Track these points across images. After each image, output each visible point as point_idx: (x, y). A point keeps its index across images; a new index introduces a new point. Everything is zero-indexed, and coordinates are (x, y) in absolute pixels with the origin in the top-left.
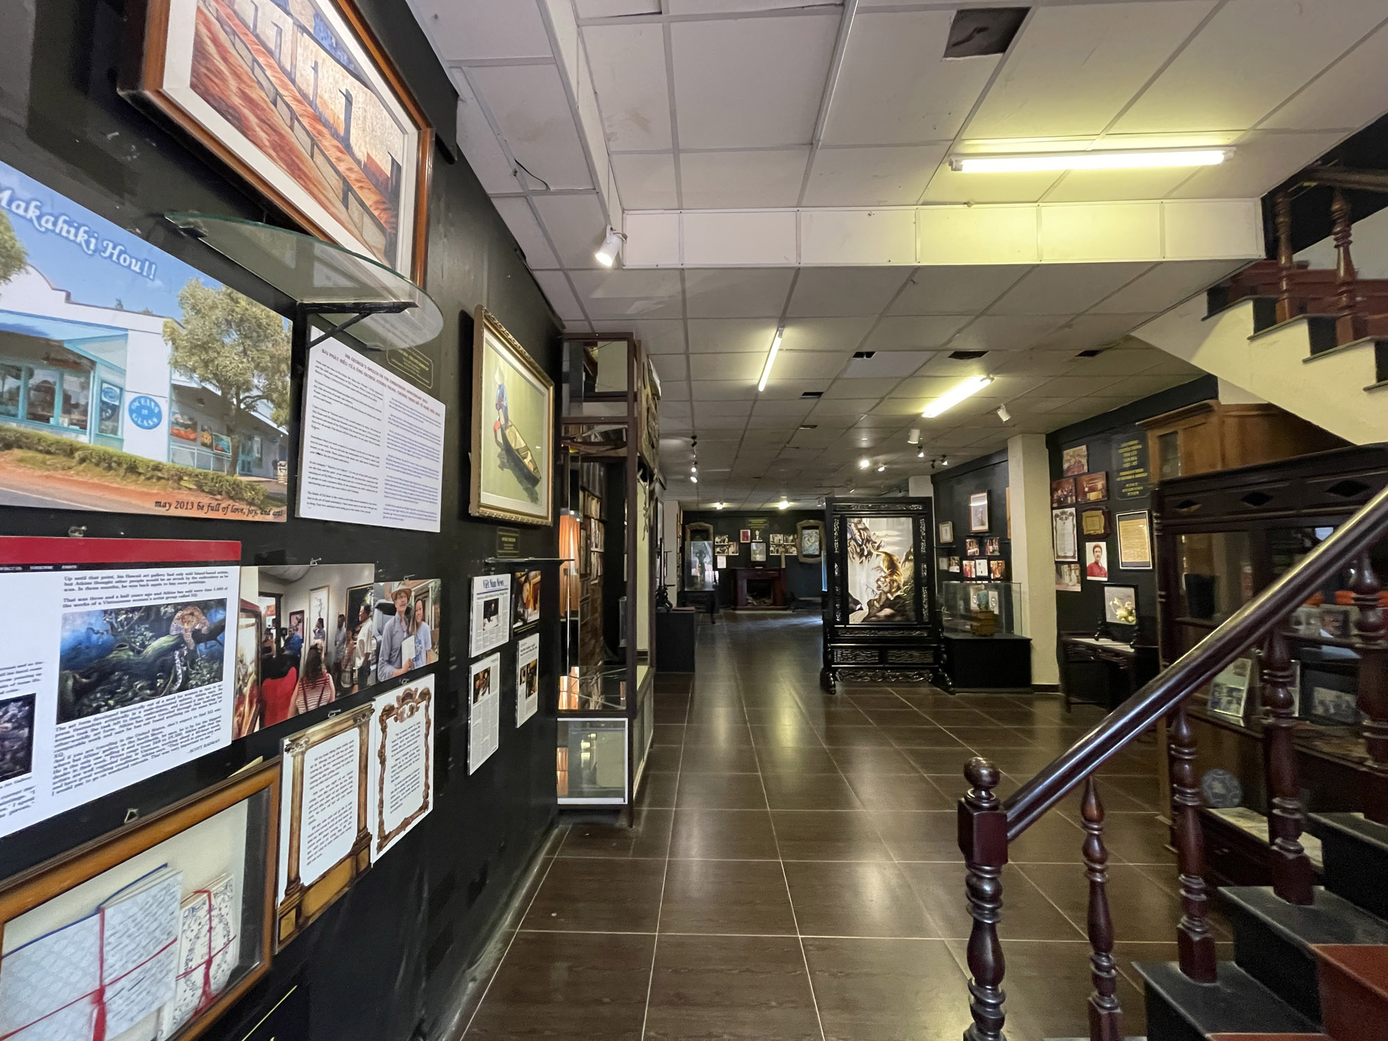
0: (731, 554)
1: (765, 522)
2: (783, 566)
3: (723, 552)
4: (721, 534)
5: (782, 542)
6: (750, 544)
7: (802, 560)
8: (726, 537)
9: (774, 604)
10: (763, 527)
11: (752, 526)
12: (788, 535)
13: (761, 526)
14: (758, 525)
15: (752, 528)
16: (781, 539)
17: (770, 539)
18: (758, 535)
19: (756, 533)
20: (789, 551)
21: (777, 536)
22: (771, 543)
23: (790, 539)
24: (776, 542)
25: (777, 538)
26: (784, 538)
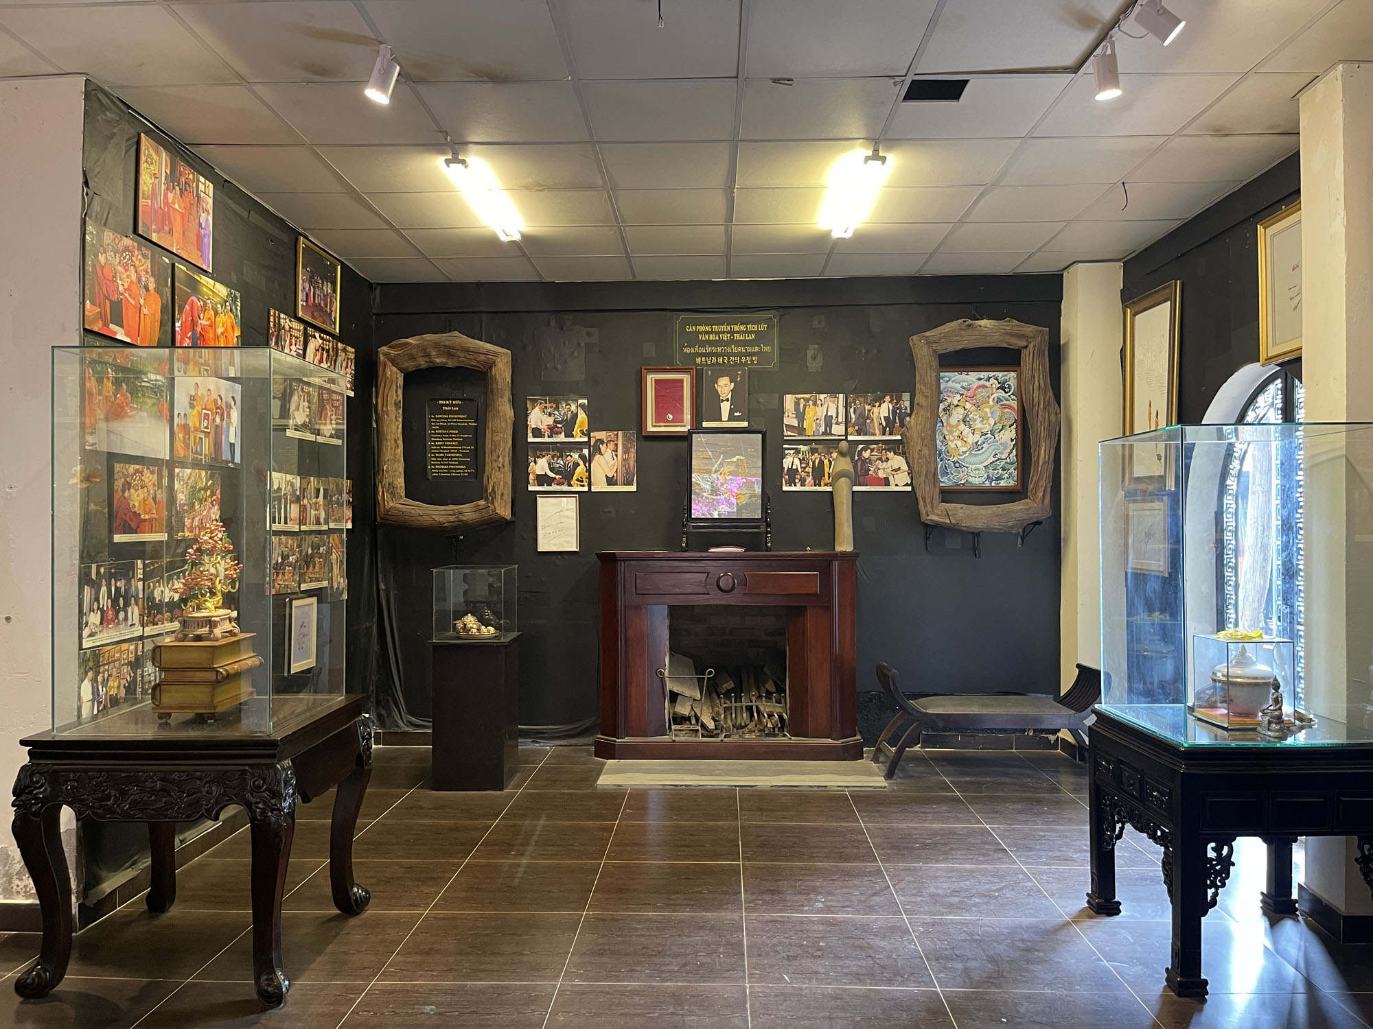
0: (600, 486)
1: (760, 338)
2: (845, 544)
3: (567, 475)
4: (555, 393)
5: (838, 430)
6: (686, 438)
7: (936, 513)
8: (576, 408)
9: (796, 723)
10: (752, 361)
11: (702, 355)
12: (870, 396)
13: (741, 355)
14: (729, 350)
15: (701, 365)
16: (834, 416)
17: (786, 414)
18: (729, 396)
19: (719, 390)
20: (874, 472)
21: (815, 404)
22: (786, 433)
23: (876, 415)
24: (809, 432)
25: (816, 412)
26: (852, 410)
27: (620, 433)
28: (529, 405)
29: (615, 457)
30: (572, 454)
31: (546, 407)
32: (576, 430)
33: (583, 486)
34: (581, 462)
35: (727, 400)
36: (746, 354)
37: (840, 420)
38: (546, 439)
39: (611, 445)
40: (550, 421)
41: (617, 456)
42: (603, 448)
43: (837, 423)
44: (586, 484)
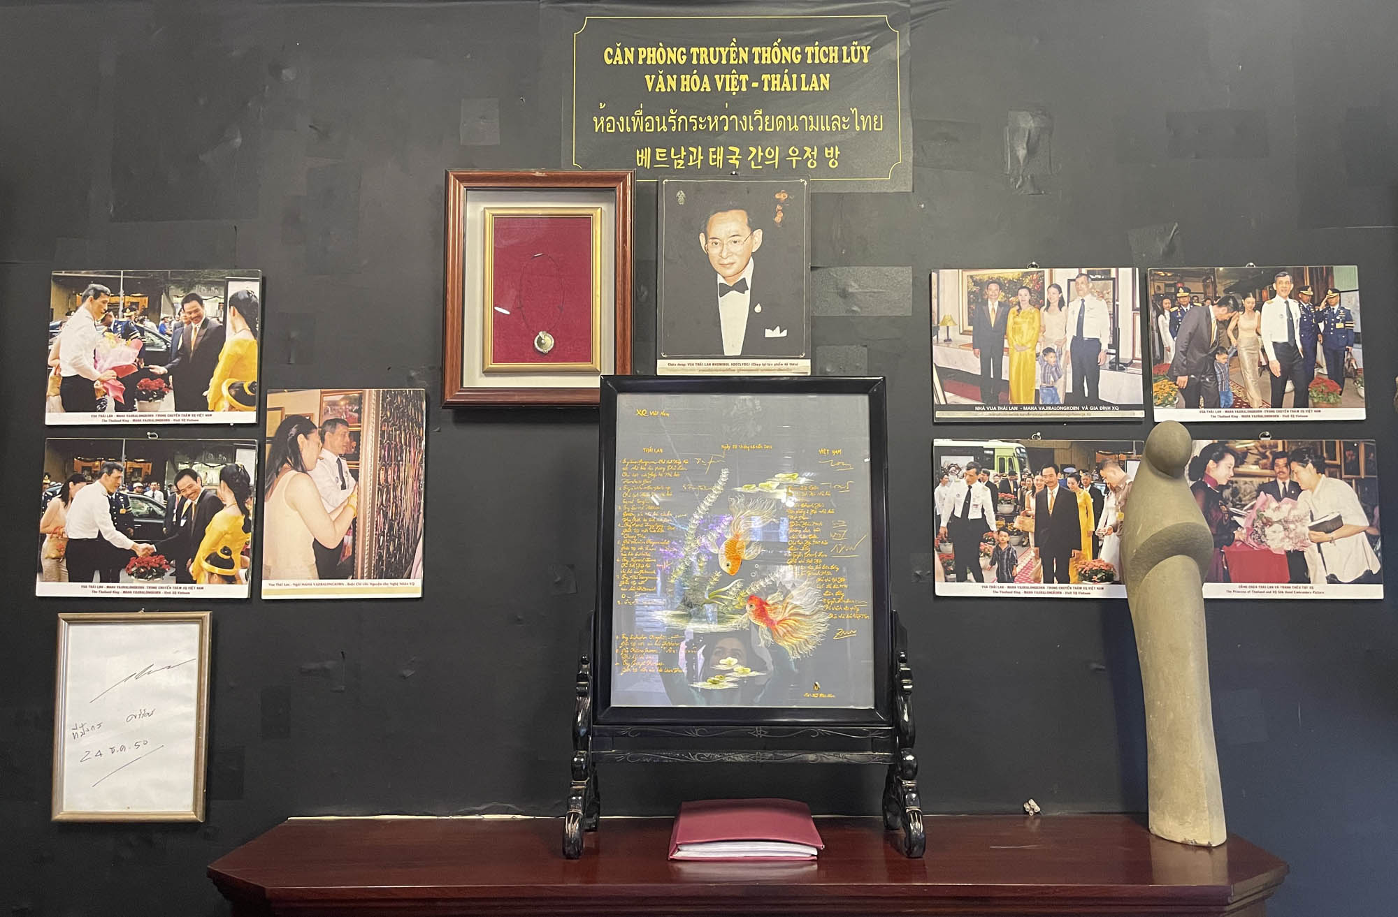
0: (293, 580)
1: (848, 87)
2: (1193, 811)
3: (176, 541)
4: (148, 260)
5: (1120, 388)
6: (594, 412)
8: (221, 309)
10: (822, 159)
11: (653, 140)
12: (1226, 277)
13: (785, 139)
14: (745, 124)
15: (654, 171)
16: (1106, 341)
17: (942, 335)
18: (748, 274)
19: (714, 252)
20: (1252, 531)
21: (1039, 301)
22: (940, 397)
23: (1245, 337)
24: (1021, 394)
25: (1042, 329)
26: (1164, 321)
27: (370, 396)
28: (56, 300)
29: (350, 480)
30: (196, 467)
31: (113, 308)
32: (218, 387)
33: (231, 580)
34: (228, 497)
35: (741, 286)
36: (802, 139)
37: (1125, 354)
38: (109, 416)
39: (338, 438)
40: (125, 353)
41: (355, 474)
42: (308, 446)
43: (1117, 365)
44: (242, 573)
